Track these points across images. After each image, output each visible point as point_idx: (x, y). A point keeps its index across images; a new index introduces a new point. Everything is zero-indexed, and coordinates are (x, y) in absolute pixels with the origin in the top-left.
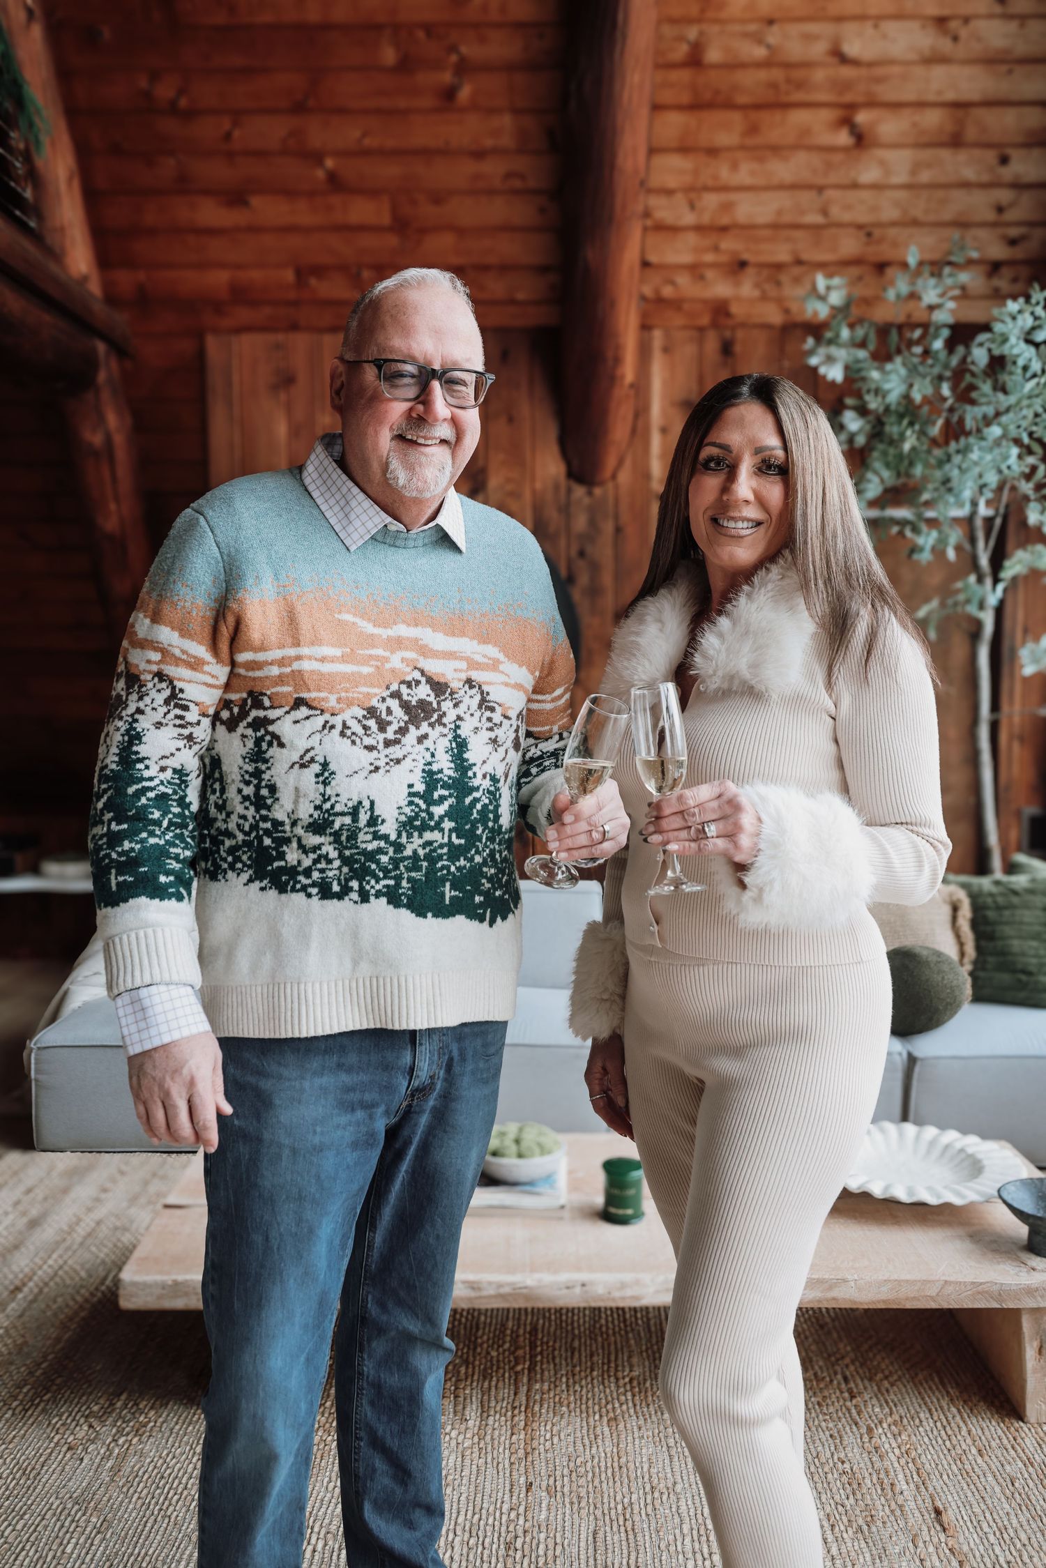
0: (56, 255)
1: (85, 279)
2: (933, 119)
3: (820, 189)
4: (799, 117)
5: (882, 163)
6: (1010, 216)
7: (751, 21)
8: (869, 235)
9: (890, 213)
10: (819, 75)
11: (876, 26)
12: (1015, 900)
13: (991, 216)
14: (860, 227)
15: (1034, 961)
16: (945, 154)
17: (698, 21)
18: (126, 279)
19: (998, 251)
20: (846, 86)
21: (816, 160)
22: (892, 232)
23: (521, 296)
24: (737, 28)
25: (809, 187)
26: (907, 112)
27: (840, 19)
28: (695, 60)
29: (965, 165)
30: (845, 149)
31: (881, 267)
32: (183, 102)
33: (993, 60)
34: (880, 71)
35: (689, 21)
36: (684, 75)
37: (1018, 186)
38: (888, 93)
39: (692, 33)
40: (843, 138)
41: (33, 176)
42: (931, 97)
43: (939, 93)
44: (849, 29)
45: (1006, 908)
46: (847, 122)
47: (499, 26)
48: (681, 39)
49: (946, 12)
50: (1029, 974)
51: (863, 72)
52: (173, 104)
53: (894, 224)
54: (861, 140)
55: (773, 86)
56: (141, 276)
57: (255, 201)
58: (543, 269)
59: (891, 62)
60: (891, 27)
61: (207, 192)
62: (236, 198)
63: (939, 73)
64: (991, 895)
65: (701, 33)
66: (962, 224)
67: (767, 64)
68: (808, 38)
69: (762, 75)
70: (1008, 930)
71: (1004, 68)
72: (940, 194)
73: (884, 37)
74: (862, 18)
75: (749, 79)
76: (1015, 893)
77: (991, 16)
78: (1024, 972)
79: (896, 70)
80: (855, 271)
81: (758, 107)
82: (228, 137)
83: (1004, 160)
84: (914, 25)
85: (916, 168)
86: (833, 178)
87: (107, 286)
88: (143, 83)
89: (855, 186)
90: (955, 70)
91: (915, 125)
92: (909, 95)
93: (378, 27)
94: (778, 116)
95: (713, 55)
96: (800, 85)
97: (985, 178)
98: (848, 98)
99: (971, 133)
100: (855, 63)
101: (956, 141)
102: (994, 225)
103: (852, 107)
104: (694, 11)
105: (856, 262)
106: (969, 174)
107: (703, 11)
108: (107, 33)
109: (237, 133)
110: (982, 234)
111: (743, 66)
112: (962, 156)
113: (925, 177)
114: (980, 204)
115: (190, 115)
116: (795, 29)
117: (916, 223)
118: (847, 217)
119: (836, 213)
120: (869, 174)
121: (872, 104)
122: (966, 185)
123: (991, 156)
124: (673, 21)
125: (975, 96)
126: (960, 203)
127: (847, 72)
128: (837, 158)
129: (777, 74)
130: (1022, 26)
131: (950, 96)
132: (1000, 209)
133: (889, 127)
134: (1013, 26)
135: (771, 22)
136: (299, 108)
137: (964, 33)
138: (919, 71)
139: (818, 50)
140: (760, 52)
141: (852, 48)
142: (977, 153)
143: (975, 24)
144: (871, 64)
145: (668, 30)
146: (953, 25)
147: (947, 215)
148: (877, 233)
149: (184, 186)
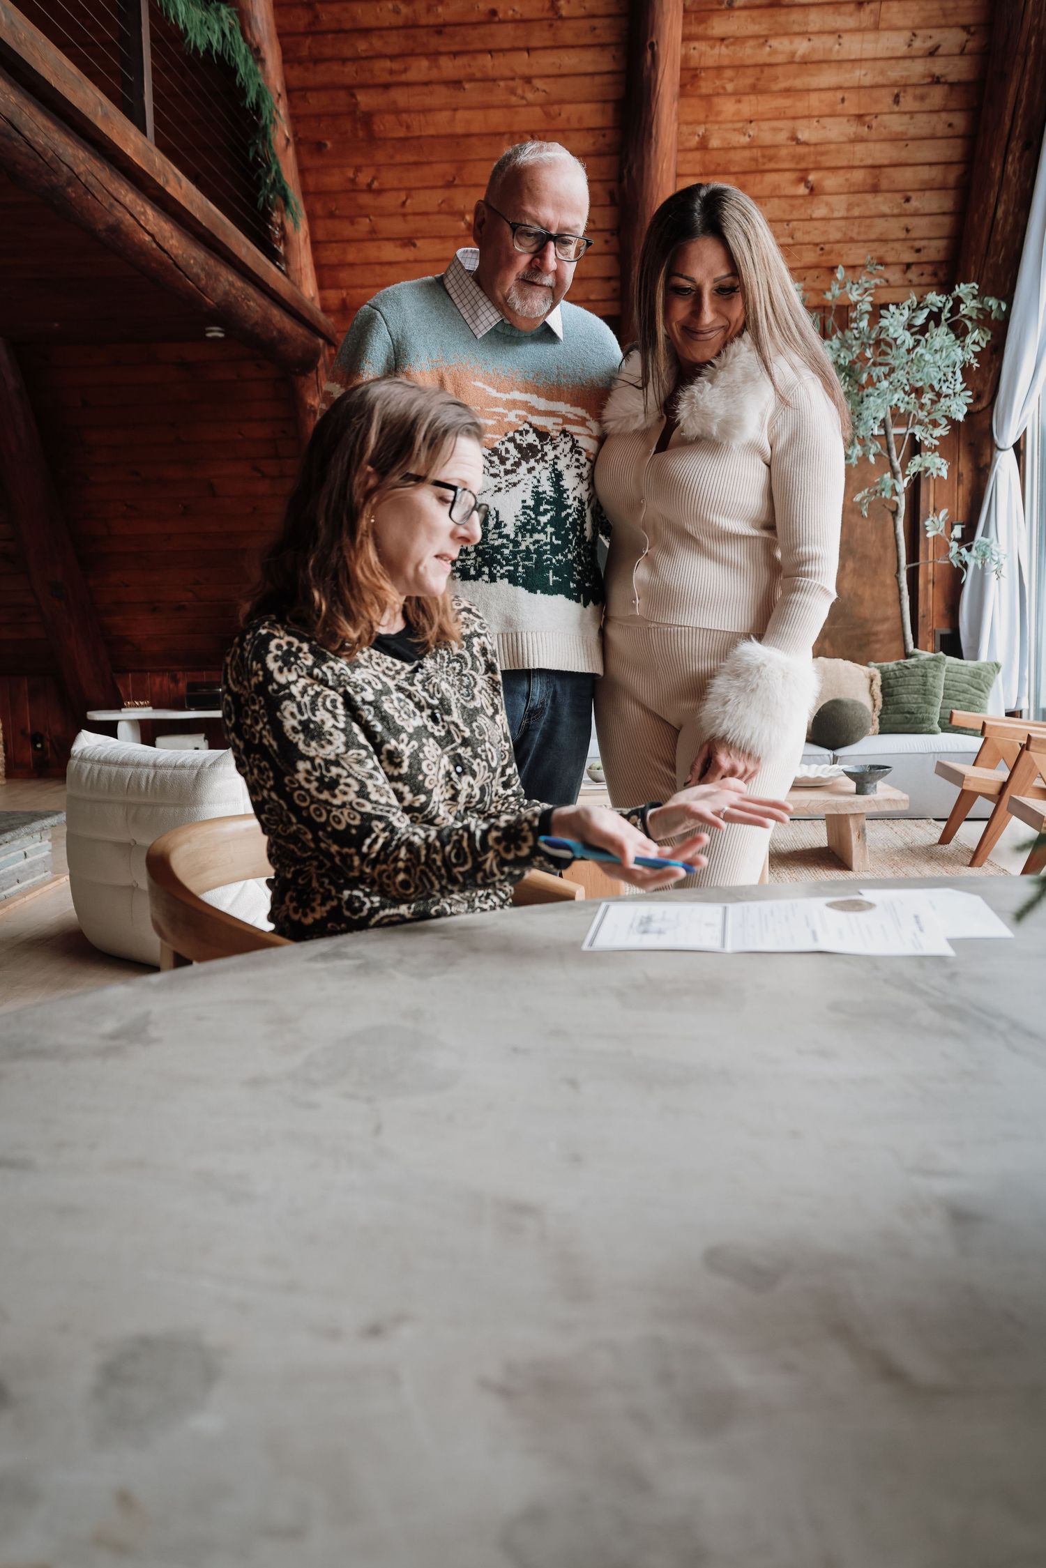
0: (297, 285)
1: (313, 299)
2: (858, 176)
3: (789, 222)
4: (771, 178)
5: (827, 204)
6: (913, 234)
7: (739, 121)
8: (822, 249)
9: (835, 235)
10: (783, 152)
11: (818, 121)
12: (906, 672)
13: (902, 235)
14: (817, 245)
15: (915, 706)
16: (869, 197)
17: (705, 123)
18: (334, 296)
19: (909, 257)
20: (801, 158)
21: (784, 204)
22: (838, 246)
23: (593, 297)
24: (730, 126)
25: (781, 221)
26: (842, 172)
27: (794, 118)
28: (703, 146)
29: (882, 203)
30: (803, 196)
31: (832, 269)
32: (376, 185)
33: (895, 139)
34: (823, 148)
35: (699, 123)
36: (697, 155)
37: (916, 214)
38: (828, 161)
39: (701, 130)
40: (802, 190)
41: (285, 238)
42: (857, 163)
43: (862, 160)
44: (801, 123)
45: (901, 677)
46: (803, 180)
47: (578, 130)
48: (694, 134)
49: (862, 112)
50: (913, 713)
51: (812, 149)
52: (369, 185)
53: (838, 242)
54: (812, 190)
55: (755, 160)
56: (344, 293)
57: (419, 243)
58: (609, 279)
59: (830, 143)
60: (827, 121)
61: (388, 239)
62: (408, 241)
63: (860, 148)
64: (893, 671)
65: (706, 130)
66: (882, 240)
67: (749, 147)
68: (775, 130)
69: (747, 154)
70: (901, 690)
71: (904, 143)
72: (868, 221)
73: (824, 128)
74: (809, 117)
75: (737, 156)
76: (907, 668)
77: (892, 113)
78: (909, 713)
79: (833, 147)
80: (815, 273)
81: (744, 173)
82: (404, 203)
83: (908, 200)
84: (845, 120)
85: (850, 207)
86: (796, 215)
87: (323, 299)
88: (351, 175)
89: (811, 219)
90: (871, 145)
91: (847, 180)
92: (843, 162)
93: (501, 134)
94: (758, 177)
95: (715, 143)
96: (771, 159)
97: (896, 211)
98: (803, 165)
99: (884, 184)
100: (806, 144)
101: (875, 189)
102: (904, 240)
103: (806, 171)
104: (702, 117)
105: (816, 267)
106: (885, 209)
107: (707, 116)
108: (329, 144)
109: (409, 202)
110: (897, 245)
111: (734, 148)
112: (880, 198)
113: (856, 212)
114: (893, 228)
115: (379, 192)
116: (765, 125)
117: (852, 240)
118: (807, 239)
119: (799, 236)
120: (820, 212)
121: (818, 168)
122: (884, 216)
123: (899, 198)
124: (687, 123)
125: (886, 162)
126: (880, 227)
127: (801, 150)
128: (801, 201)
129: (757, 153)
130: (912, 118)
131: (869, 162)
132: (908, 230)
133: (831, 182)
134: (906, 118)
135: (751, 122)
136: (449, 185)
137: (874, 123)
138: (848, 147)
139: (782, 137)
140: (745, 140)
141: (803, 135)
142: (889, 195)
143: (880, 117)
144: (816, 145)
145: (685, 128)
146: (867, 119)
147: (873, 236)
148: (827, 247)
149: (374, 236)
